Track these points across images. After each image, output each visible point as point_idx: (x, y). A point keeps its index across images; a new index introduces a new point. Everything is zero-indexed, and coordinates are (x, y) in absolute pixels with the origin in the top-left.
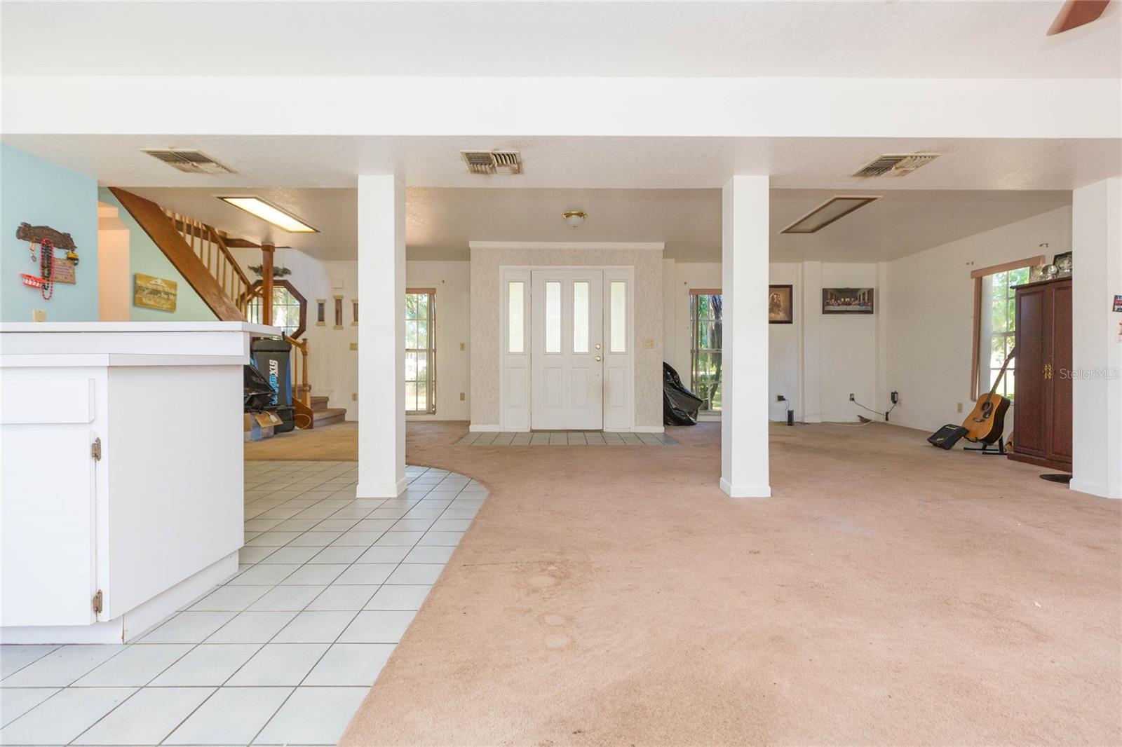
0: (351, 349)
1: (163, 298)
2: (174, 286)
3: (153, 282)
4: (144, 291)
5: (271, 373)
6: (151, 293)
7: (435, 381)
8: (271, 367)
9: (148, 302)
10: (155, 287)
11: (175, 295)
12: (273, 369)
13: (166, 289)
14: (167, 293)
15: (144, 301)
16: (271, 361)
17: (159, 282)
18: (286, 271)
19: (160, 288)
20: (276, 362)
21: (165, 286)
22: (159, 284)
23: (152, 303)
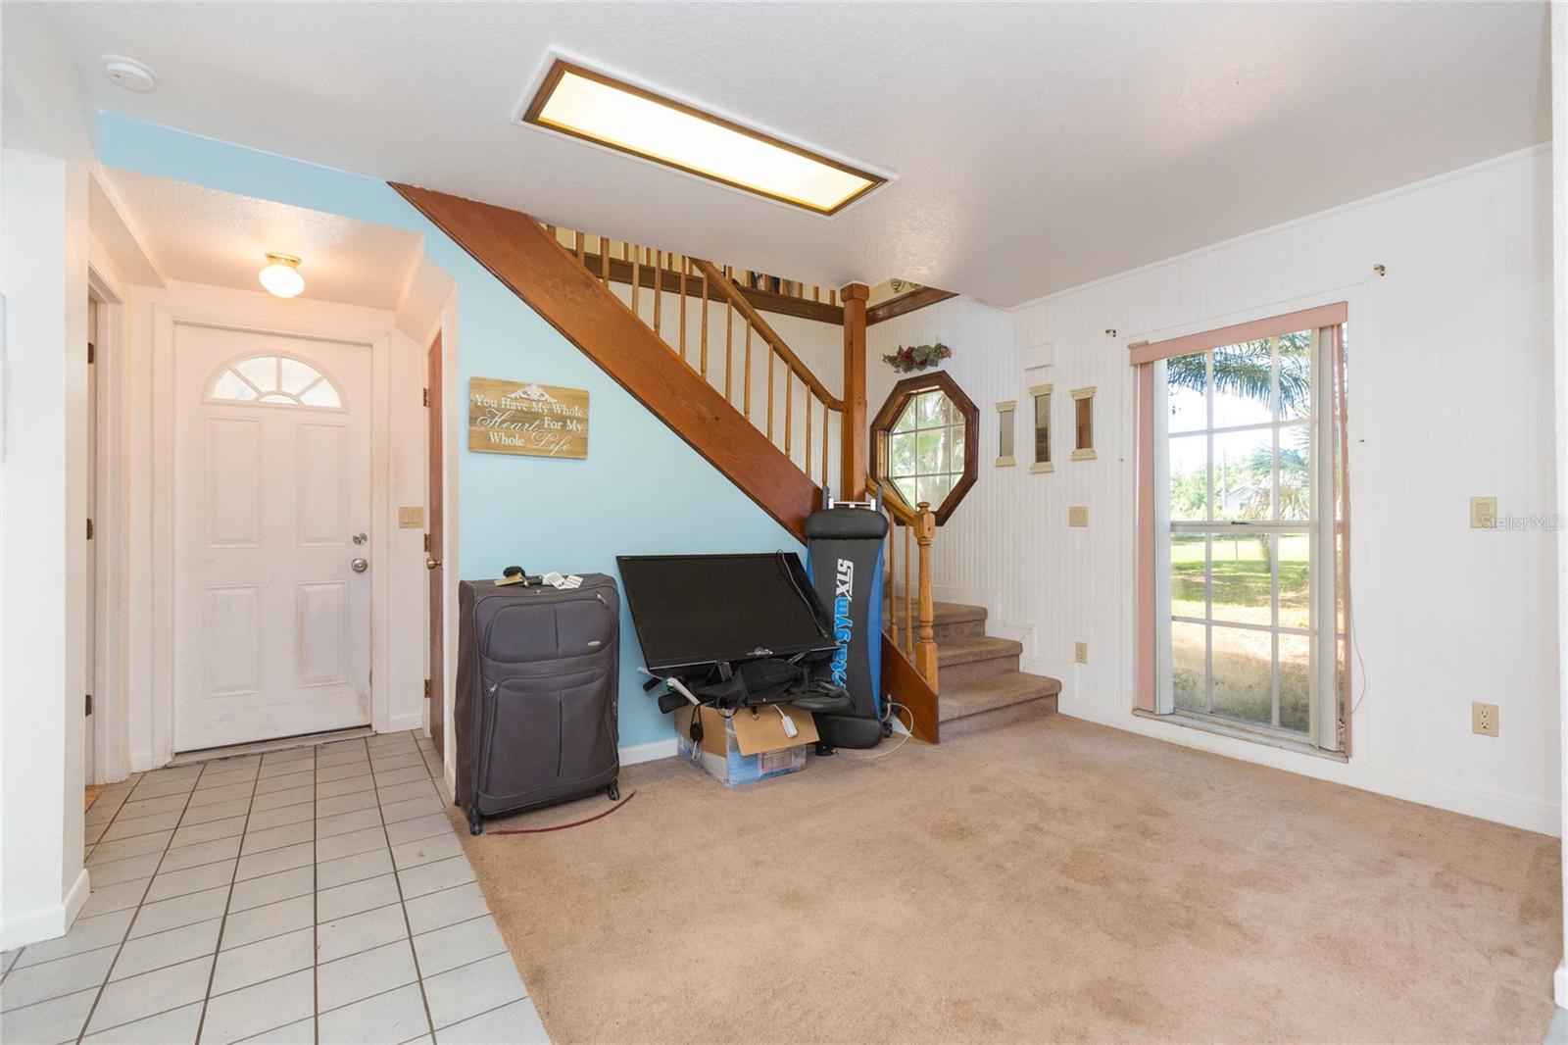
0: (1073, 523)
1: (550, 430)
2: (582, 399)
3: (519, 393)
4: (493, 416)
5: (839, 591)
6: (513, 420)
7: (1347, 637)
8: (839, 576)
9: (506, 441)
10: (524, 406)
11: (584, 421)
12: (843, 583)
13: (557, 409)
14: (562, 419)
15: (494, 438)
16: (840, 561)
17: (534, 392)
18: (942, 351)
19: (536, 407)
20: (851, 564)
21: (553, 401)
22: (533, 397)
23: (518, 442)
